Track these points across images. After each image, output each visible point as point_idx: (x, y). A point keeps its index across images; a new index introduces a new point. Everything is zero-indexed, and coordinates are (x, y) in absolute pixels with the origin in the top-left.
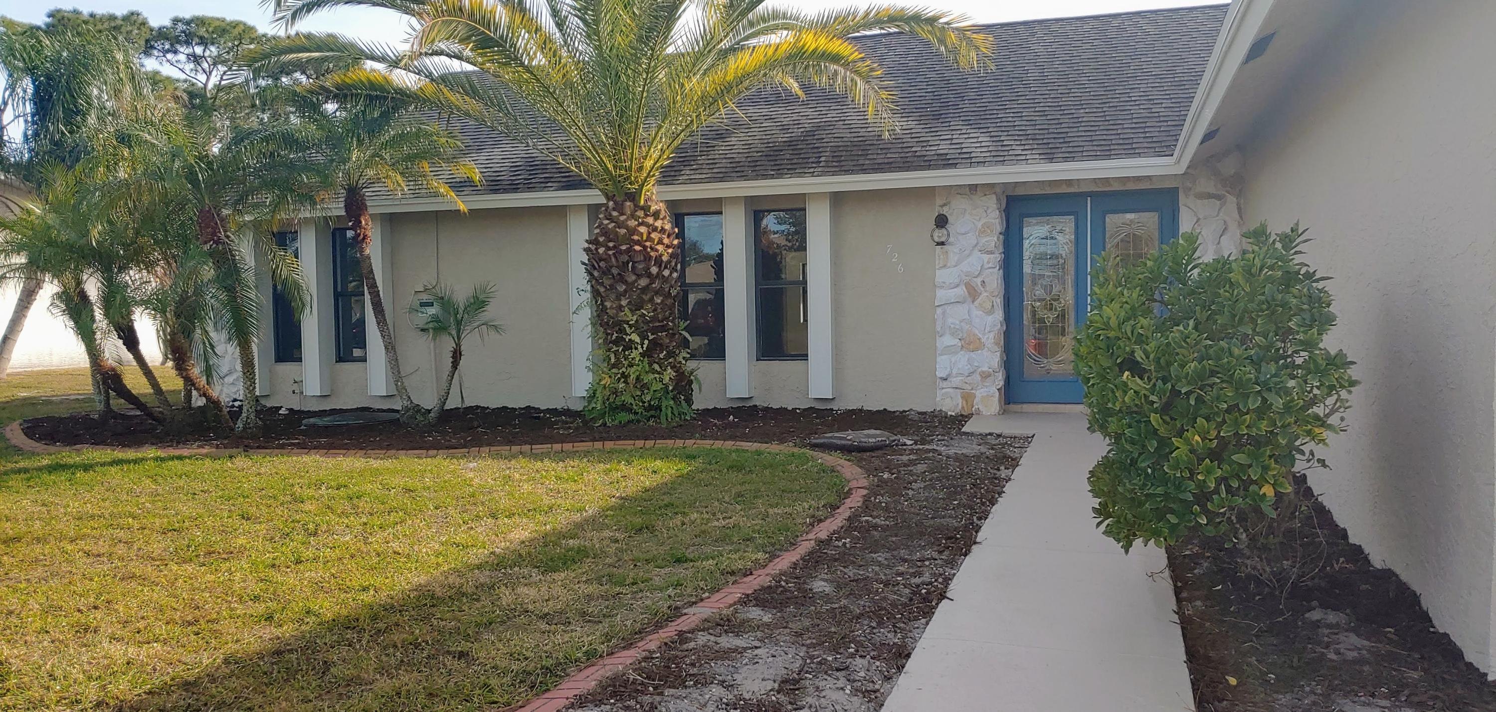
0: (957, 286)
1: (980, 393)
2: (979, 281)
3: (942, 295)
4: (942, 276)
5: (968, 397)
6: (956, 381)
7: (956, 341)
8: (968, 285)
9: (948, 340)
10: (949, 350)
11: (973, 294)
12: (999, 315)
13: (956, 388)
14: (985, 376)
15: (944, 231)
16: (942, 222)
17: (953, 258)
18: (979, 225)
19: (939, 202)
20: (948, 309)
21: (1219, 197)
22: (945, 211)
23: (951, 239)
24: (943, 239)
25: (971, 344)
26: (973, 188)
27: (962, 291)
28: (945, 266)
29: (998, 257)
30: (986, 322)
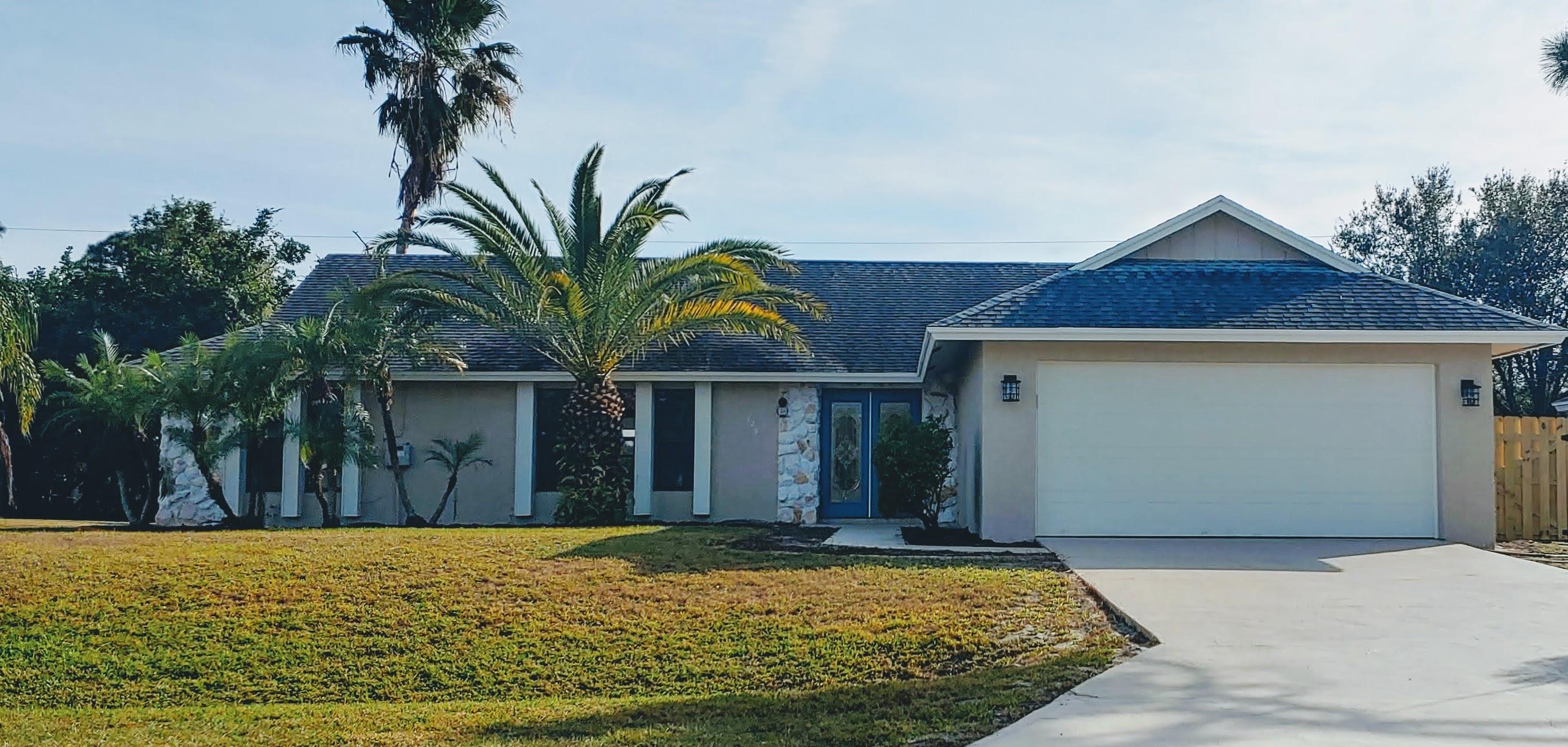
0: (792, 443)
1: (804, 511)
2: (805, 440)
3: (782, 448)
4: (782, 436)
5: (798, 513)
6: (790, 503)
7: (790, 478)
8: (799, 444)
9: (786, 477)
10: (787, 484)
11: (802, 448)
12: (817, 462)
13: (790, 507)
14: (809, 499)
15: (784, 409)
16: (783, 403)
17: (790, 426)
18: (807, 405)
19: (781, 390)
20: (786, 456)
21: (942, 395)
22: (785, 396)
23: (789, 414)
24: (785, 414)
25: (800, 481)
26: (803, 384)
27: (795, 446)
28: (785, 431)
29: (817, 426)
30: (810, 466)
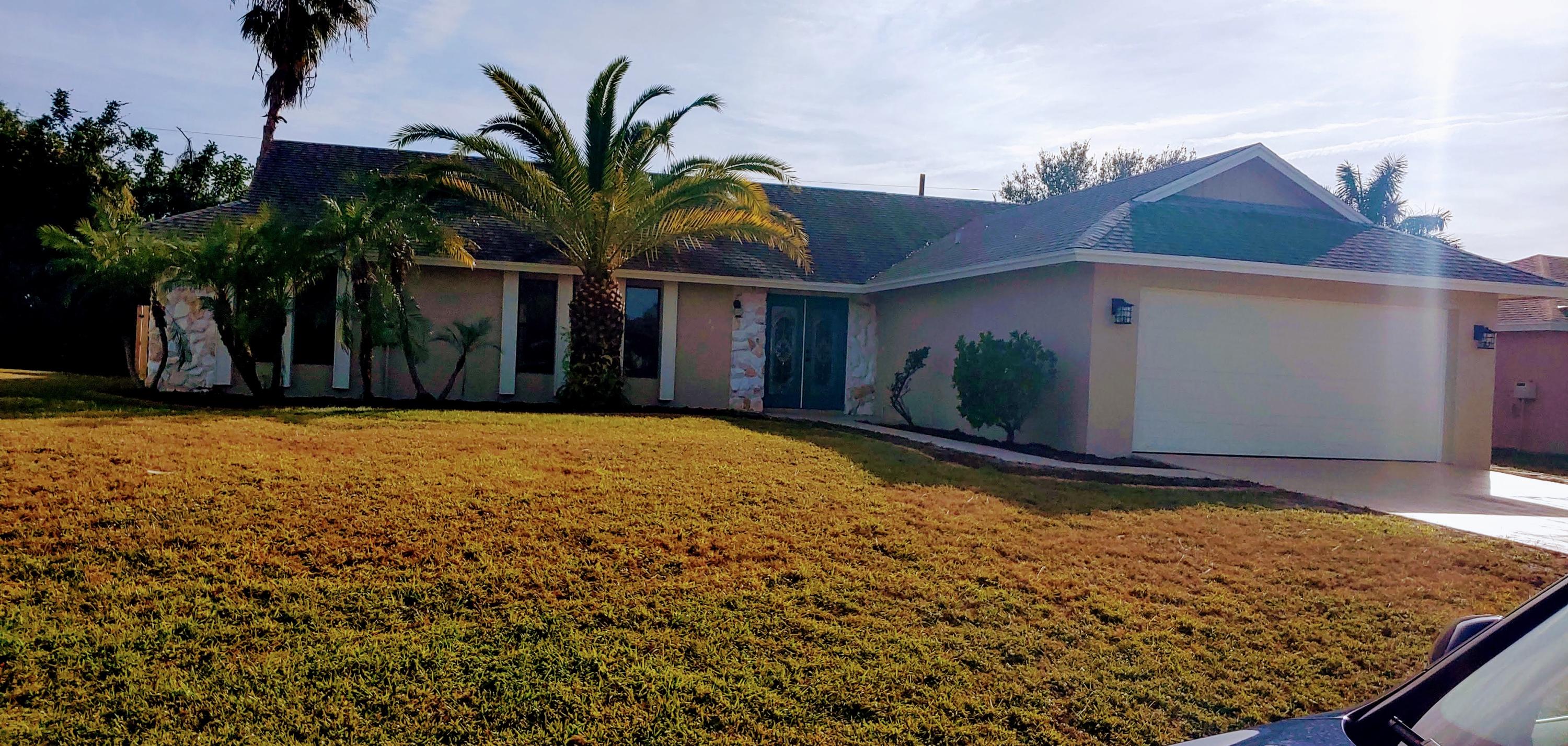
0: (744, 340)
1: (752, 398)
2: (754, 338)
3: (736, 345)
4: (735, 333)
5: (747, 402)
6: (741, 393)
7: (743, 371)
8: (750, 341)
9: (739, 370)
10: (739, 376)
11: (752, 346)
12: (764, 358)
13: (741, 397)
14: (756, 391)
15: (739, 309)
16: (737, 305)
17: (743, 326)
18: (757, 308)
19: (738, 293)
20: (739, 352)
22: (739, 299)
23: (742, 314)
24: (738, 314)
25: (750, 373)
27: (746, 343)
28: (739, 329)
29: (764, 327)
30: (758, 361)
